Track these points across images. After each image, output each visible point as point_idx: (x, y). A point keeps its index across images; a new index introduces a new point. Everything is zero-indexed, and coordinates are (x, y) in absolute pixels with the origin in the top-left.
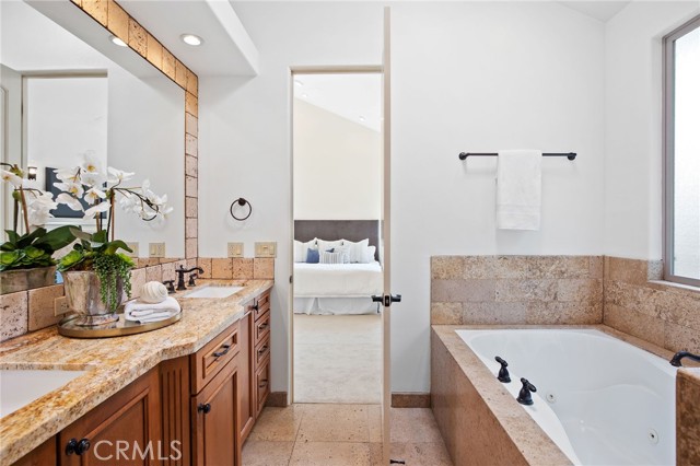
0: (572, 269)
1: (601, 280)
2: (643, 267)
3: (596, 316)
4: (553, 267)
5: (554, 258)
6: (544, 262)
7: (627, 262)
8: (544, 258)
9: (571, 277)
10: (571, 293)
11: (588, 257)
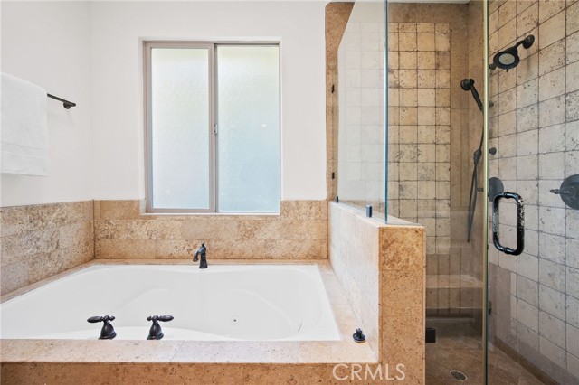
0: (71, 215)
1: (92, 221)
2: (135, 205)
3: (90, 254)
4: (55, 215)
5: (55, 206)
6: (45, 211)
7: (120, 203)
8: (45, 206)
9: (70, 223)
10: (71, 238)
11: (83, 203)
